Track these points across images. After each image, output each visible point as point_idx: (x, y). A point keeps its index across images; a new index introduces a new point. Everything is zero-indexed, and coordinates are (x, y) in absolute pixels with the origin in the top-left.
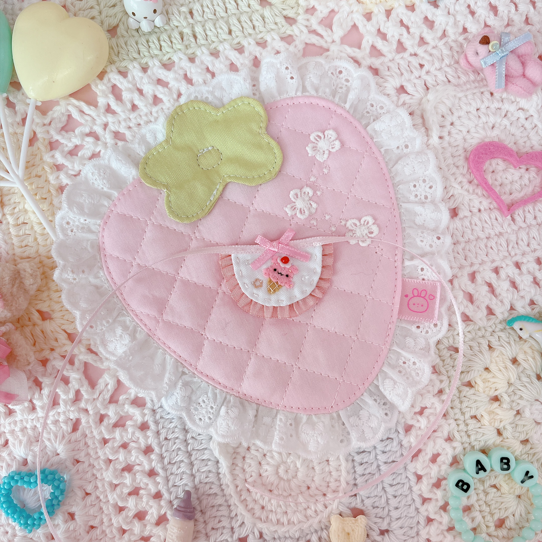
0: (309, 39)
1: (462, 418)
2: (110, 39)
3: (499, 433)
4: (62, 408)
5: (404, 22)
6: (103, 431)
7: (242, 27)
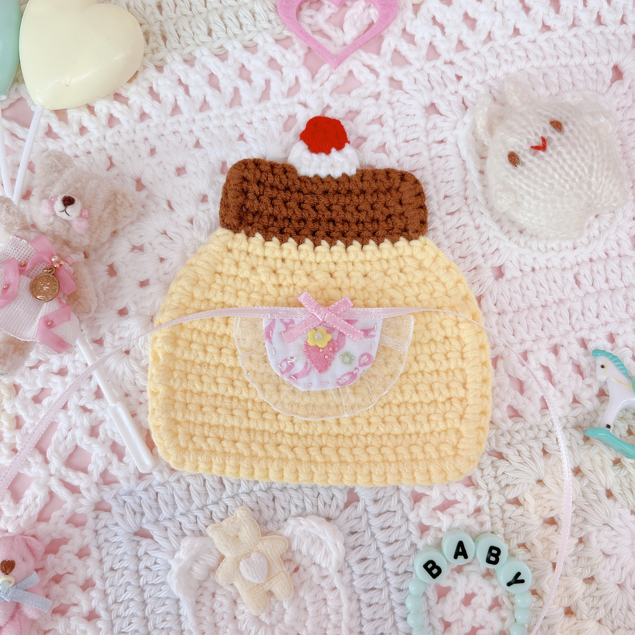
5: (437, 19)
7: (226, 26)
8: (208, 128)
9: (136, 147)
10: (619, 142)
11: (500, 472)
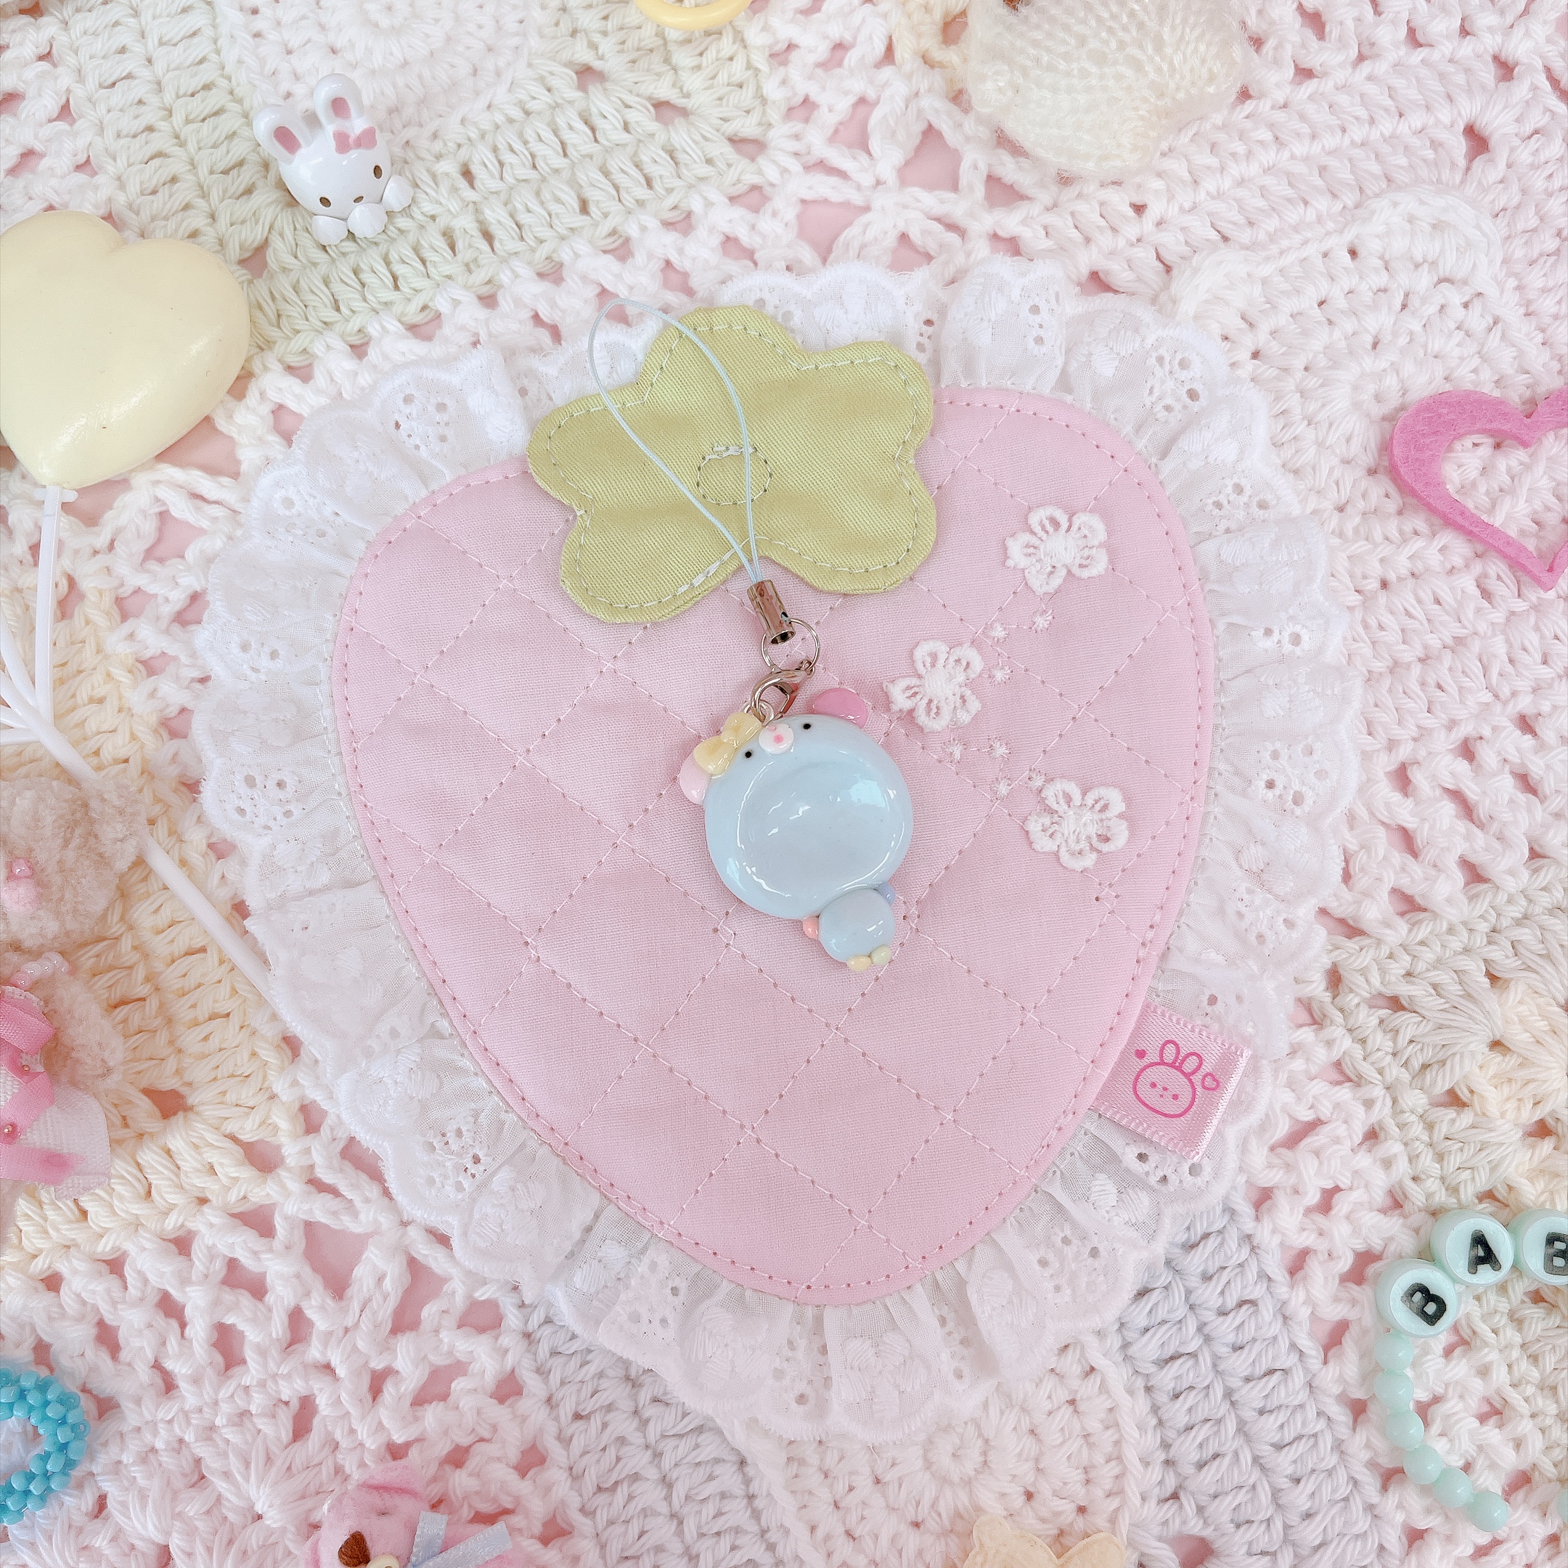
0: (810, 188)
2: (250, 282)
4: (253, 1372)
6: (385, 1422)
7: (617, 188)
10: (1512, 283)
11: (1403, 1040)
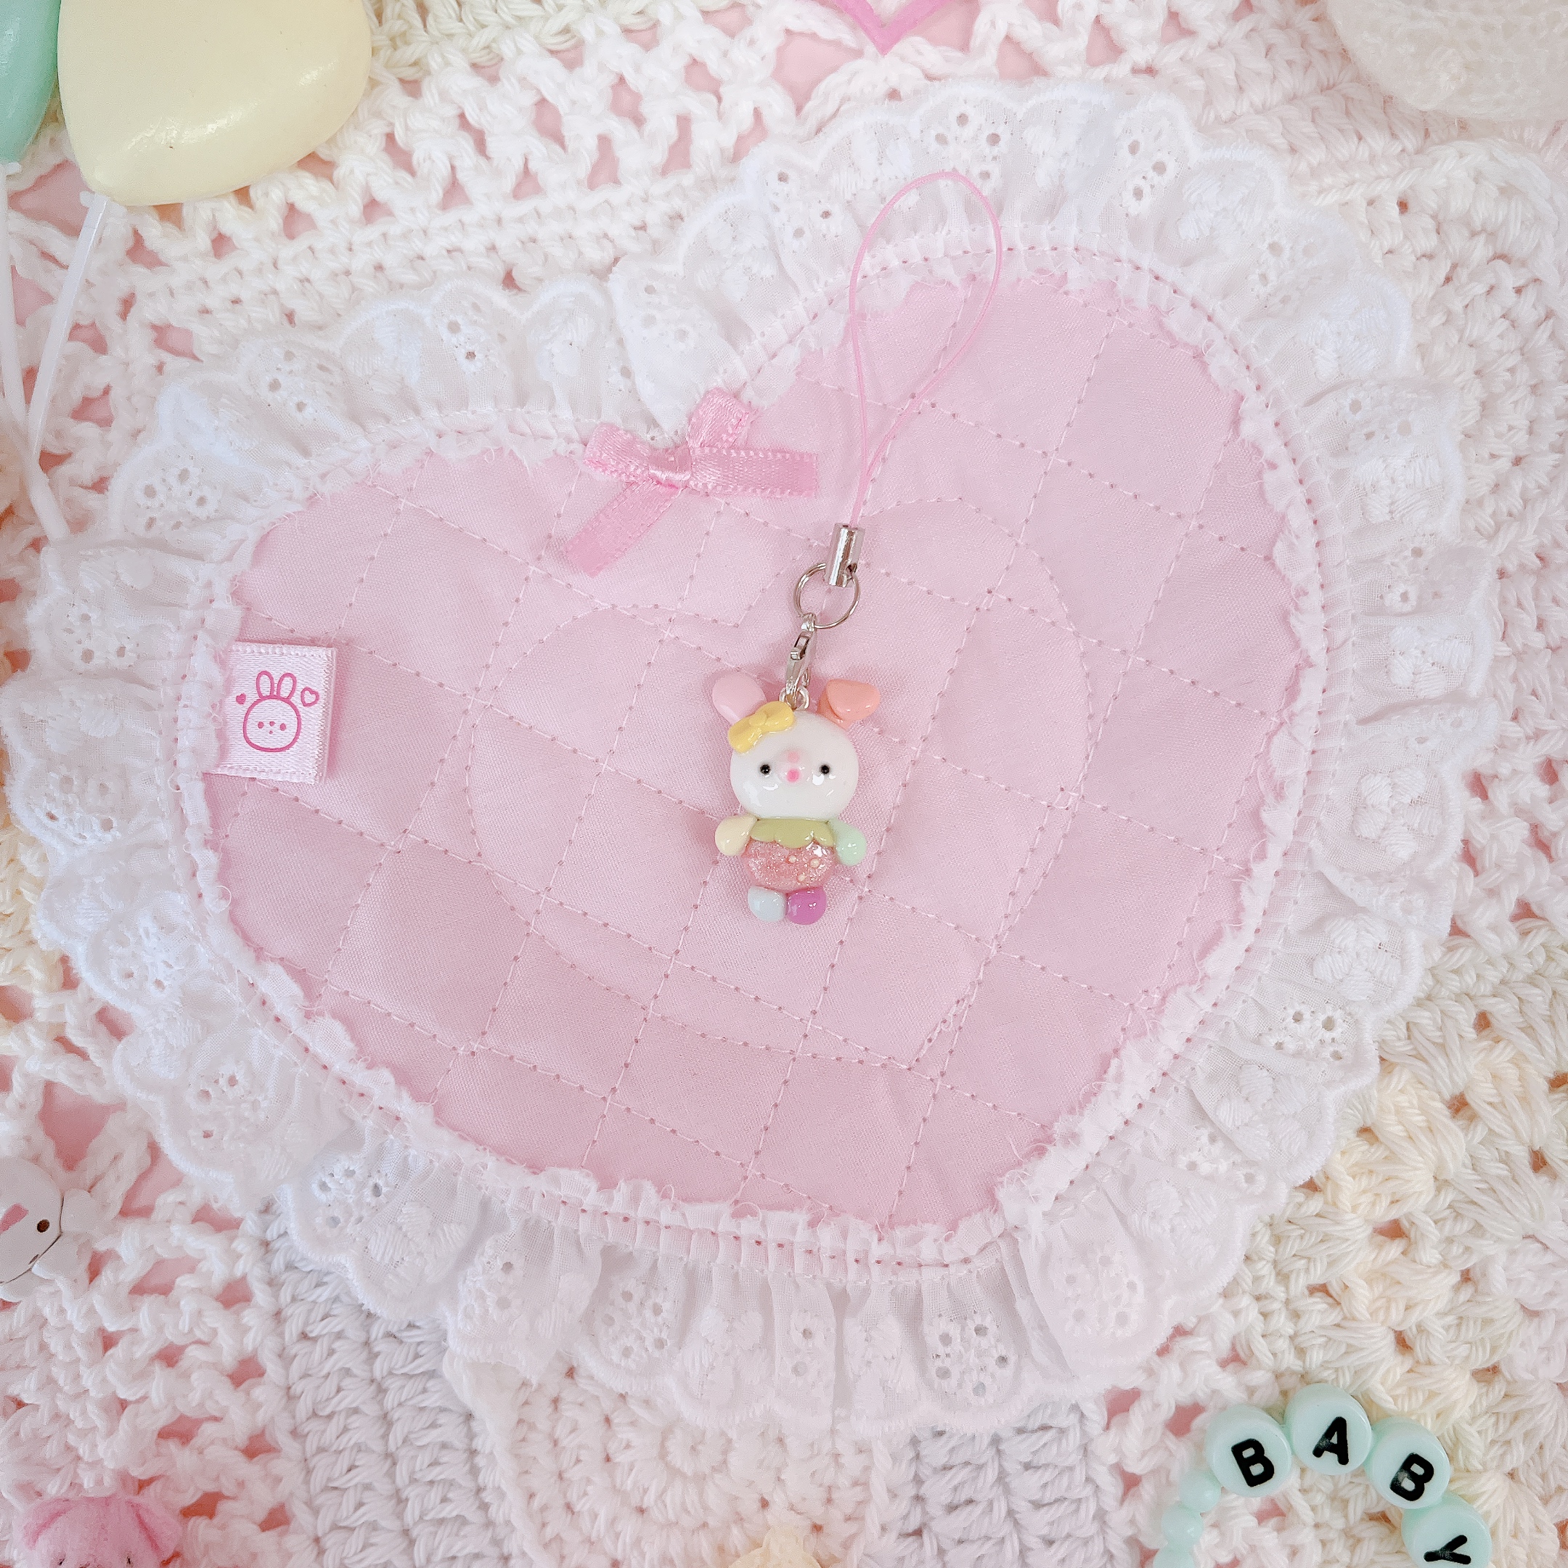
1: (1280, 1292)
3: (1402, 1343)
6: (97, 1307)
8: (534, 241)
9: (354, 289)
